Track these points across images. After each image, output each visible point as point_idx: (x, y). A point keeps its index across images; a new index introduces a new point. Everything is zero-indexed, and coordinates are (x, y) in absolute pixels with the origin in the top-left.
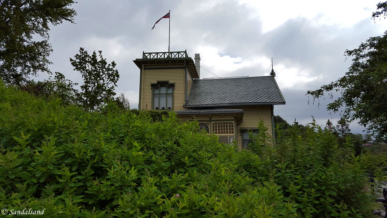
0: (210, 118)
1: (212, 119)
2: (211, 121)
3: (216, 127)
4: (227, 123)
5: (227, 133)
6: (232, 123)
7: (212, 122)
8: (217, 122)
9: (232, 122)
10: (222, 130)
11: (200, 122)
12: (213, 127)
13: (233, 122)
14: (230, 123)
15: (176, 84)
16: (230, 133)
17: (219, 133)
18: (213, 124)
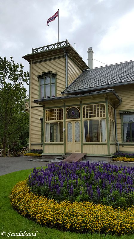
0: (81, 102)
1: (83, 102)
2: (81, 104)
3: (87, 110)
4: (98, 106)
5: (98, 116)
6: (104, 106)
7: (82, 106)
8: (88, 105)
9: (103, 104)
10: (92, 113)
11: (72, 107)
12: (84, 110)
13: (105, 104)
14: (101, 106)
15: (58, 74)
16: (101, 116)
17: (90, 117)
18: (84, 108)
